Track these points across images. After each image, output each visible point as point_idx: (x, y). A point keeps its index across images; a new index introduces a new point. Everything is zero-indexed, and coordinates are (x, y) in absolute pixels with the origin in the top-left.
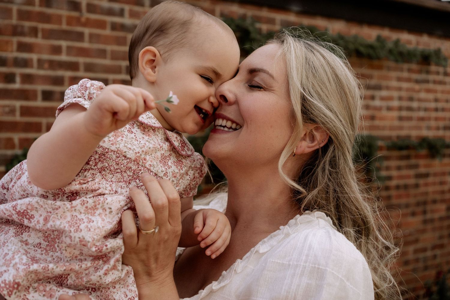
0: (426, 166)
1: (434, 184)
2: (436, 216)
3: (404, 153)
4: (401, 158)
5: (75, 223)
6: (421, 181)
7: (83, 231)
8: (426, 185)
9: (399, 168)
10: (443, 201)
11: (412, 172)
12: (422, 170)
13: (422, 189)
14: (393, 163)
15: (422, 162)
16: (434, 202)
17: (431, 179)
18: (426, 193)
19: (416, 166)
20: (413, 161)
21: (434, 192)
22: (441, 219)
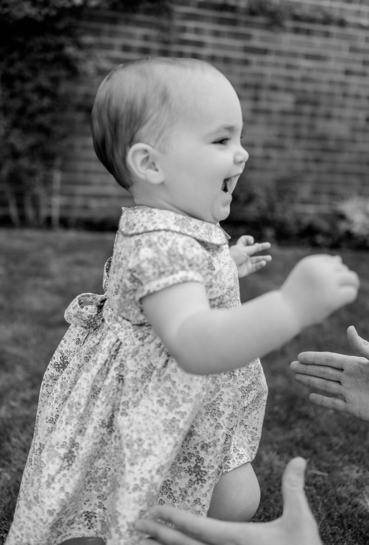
0: (263, 39)
1: (276, 65)
2: (276, 107)
3: (228, 15)
4: (222, 21)
5: (213, 411)
6: (254, 58)
7: (225, 411)
8: (262, 64)
9: (217, 34)
10: (289, 90)
11: (239, 43)
12: (256, 43)
13: (254, 69)
14: (208, 26)
15: (256, 33)
16: (274, 88)
17: (270, 59)
18: (261, 75)
19: (247, 37)
20: (242, 29)
21: (274, 76)
22: (283, 113)
